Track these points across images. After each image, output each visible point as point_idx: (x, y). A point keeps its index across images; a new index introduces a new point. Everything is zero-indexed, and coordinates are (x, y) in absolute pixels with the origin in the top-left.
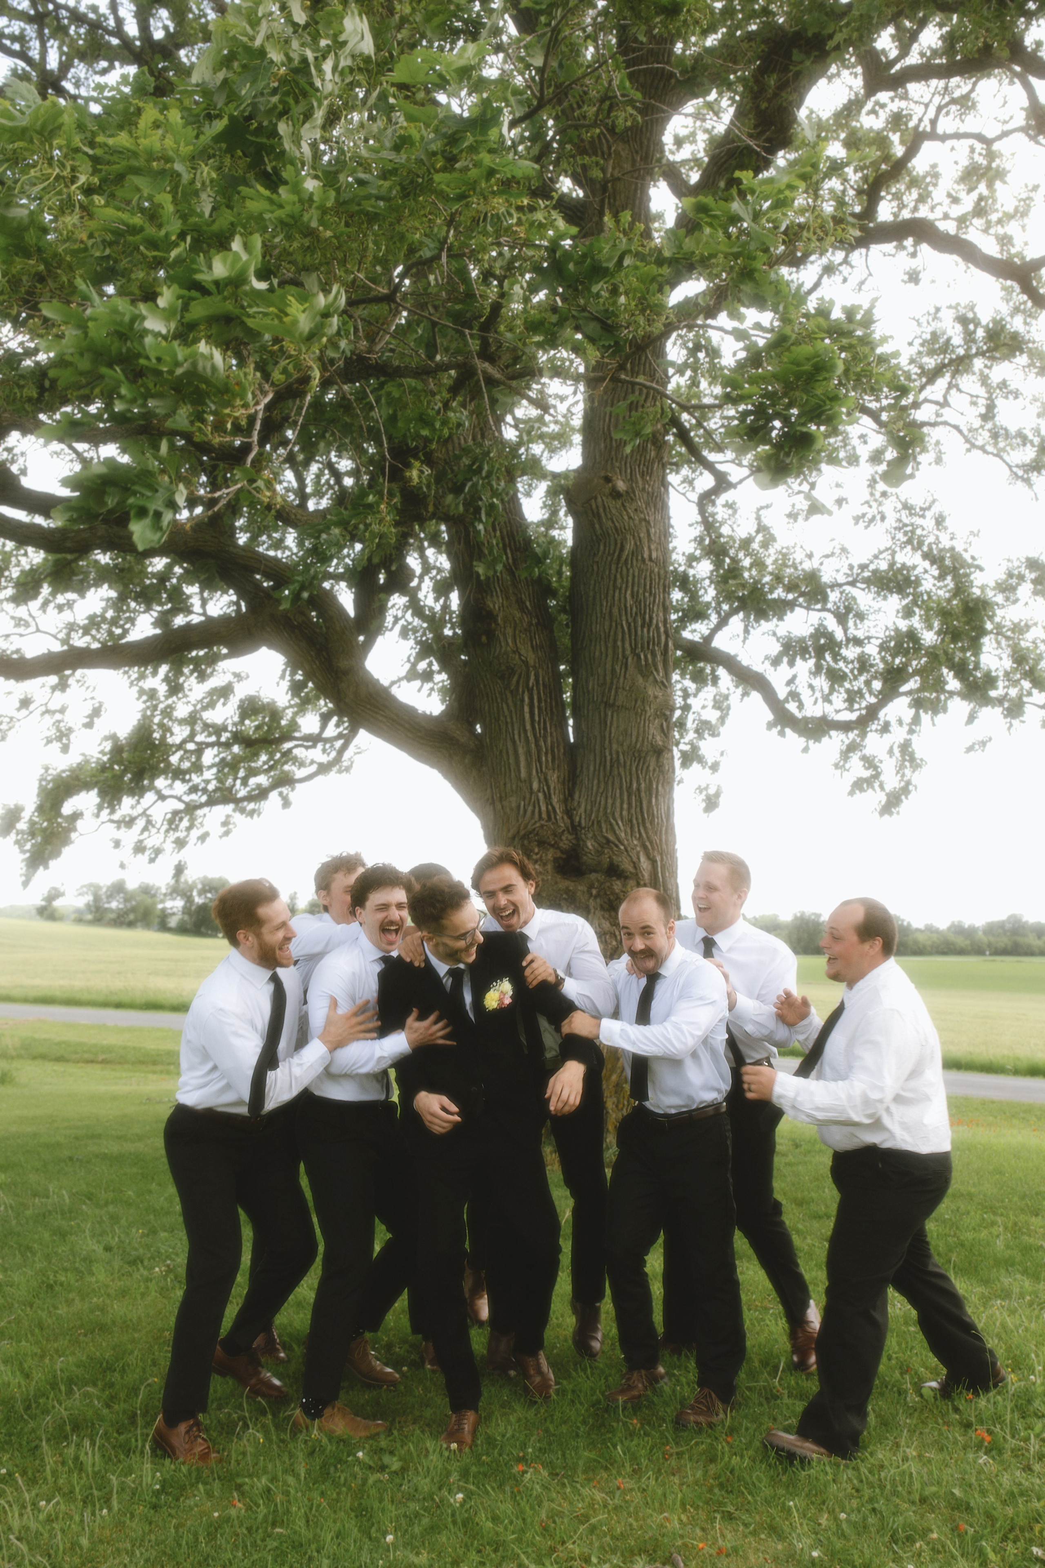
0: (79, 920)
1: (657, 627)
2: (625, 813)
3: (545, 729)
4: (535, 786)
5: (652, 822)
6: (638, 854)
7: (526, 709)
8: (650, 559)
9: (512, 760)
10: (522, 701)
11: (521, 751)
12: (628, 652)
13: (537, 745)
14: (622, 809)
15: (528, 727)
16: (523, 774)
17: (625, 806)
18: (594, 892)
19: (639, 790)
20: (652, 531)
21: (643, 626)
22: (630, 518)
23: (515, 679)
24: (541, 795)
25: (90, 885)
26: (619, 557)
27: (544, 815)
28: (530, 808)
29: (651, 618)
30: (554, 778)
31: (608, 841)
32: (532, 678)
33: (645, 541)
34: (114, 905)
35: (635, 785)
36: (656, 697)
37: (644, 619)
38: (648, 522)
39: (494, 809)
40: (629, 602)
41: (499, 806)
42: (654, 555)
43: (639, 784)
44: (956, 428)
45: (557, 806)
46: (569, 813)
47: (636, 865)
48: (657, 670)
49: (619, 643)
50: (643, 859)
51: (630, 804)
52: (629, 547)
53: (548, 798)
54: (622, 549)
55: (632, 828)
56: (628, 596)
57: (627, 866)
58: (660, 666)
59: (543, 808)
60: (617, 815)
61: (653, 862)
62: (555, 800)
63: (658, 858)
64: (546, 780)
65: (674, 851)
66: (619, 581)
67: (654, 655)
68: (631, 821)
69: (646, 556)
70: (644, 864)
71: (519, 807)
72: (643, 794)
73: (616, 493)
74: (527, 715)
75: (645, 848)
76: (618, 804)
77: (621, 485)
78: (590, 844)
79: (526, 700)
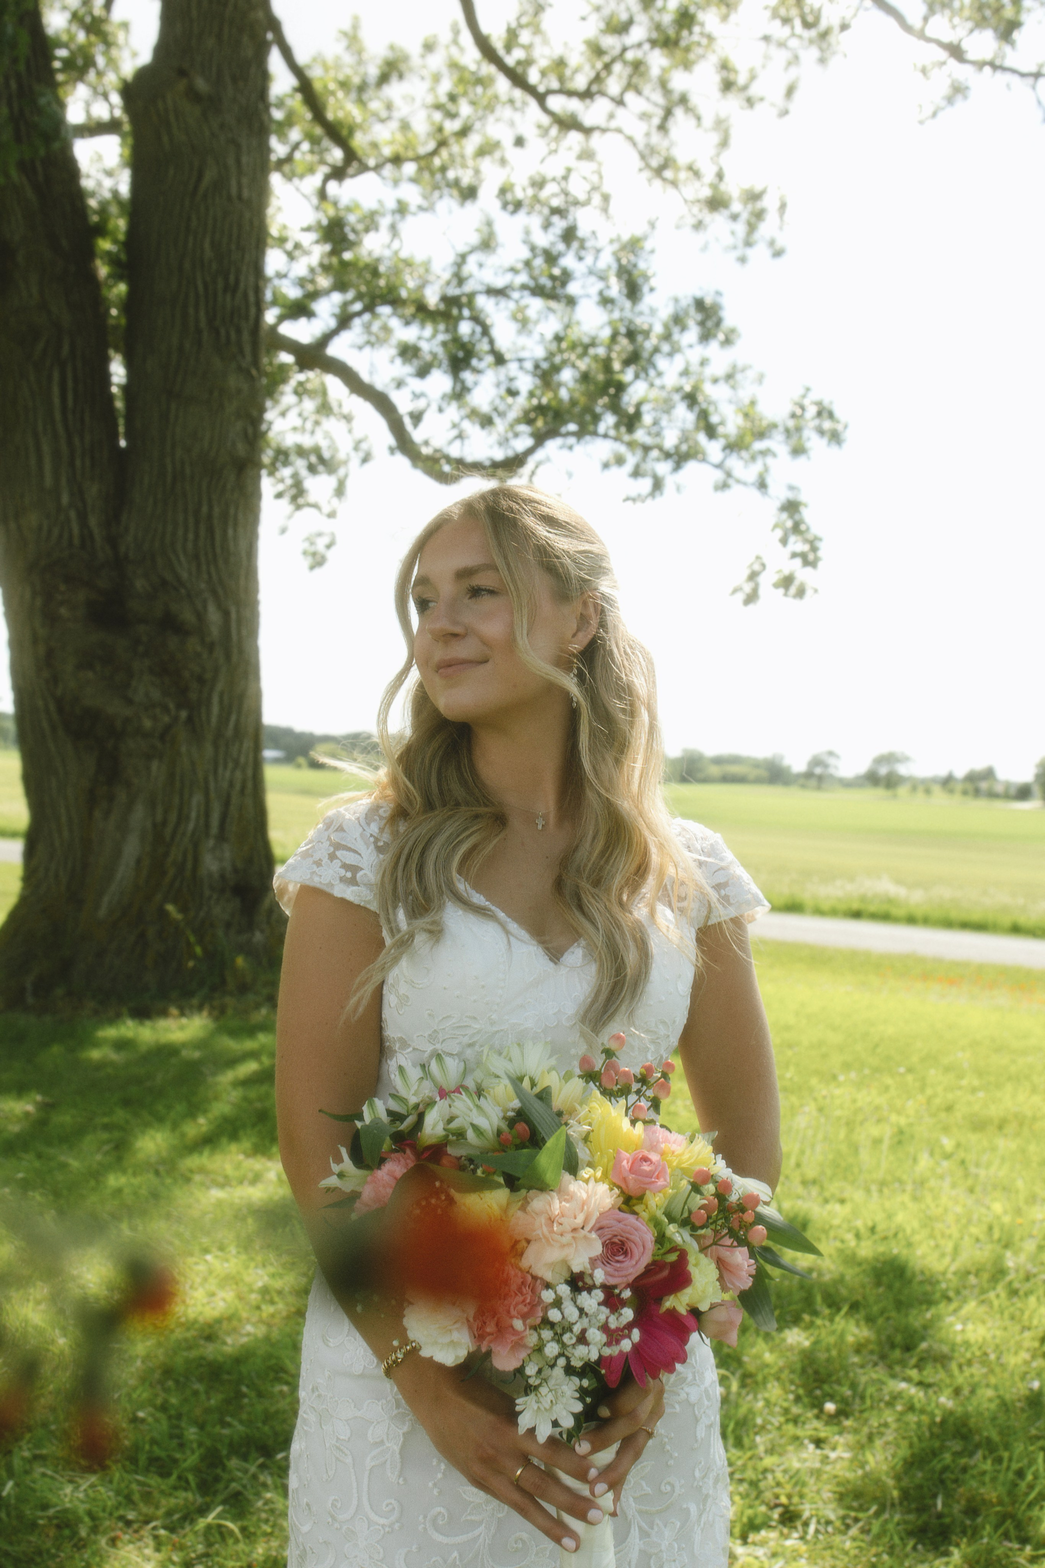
1: (245, 296)
2: (190, 545)
4: (65, 499)
5: (227, 560)
6: (205, 601)
7: (56, 390)
8: (240, 197)
9: (31, 460)
10: (49, 377)
11: (46, 448)
12: (203, 323)
13: (69, 441)
14: (185, 540)
15: (58, 416)
16: (48, 481)
17: (191, 536)
19: (210, 517)
20: (244, 159)
21: (225, 290)
22: (214, 136)
23: (41, 346)
24: (73, 514)
26: (196, 188)
27: (76, 541)
28: (57, 530)
29: (237, 281)
30: (93, 490)
31: (164, 583)
32: (67, 347)
33: (234, 171)
35: (205, 509)
36: (239, 391)
37: (228, 279)
38: (239, 147)
40: (208, 253)
41: (13, 525)
43: (211, 508)
45: (95, 530)
46: (112, 541)
47: (200, 616)
48: (241, 351)
49: (191, 311)
50: (211, 609)
51: (197, 536)
52: (210, 175)
53: (83, 517)
54: (200, 179)
55: (199, 566)
56: (207, 245)
57: (188, 616)
58: (247, 349)
59: (76, 531)
60: (178, 548)
61: (226, 614)
62: (92, 522)
63: (233, 610)
64: (81, 493)
65: (257, 602)
66: (194, 221)
67: (239, 331)
68: (196, 557)
69: (234, 191)
70: (213, 616)
71: (41, 527)
72: (215, 521)
73: (194, 95)
74: (56, 400)
75: (214, 593)
76: (180, 532)
77: (201, 84)
78: (140, 584)
79: (56, 377)
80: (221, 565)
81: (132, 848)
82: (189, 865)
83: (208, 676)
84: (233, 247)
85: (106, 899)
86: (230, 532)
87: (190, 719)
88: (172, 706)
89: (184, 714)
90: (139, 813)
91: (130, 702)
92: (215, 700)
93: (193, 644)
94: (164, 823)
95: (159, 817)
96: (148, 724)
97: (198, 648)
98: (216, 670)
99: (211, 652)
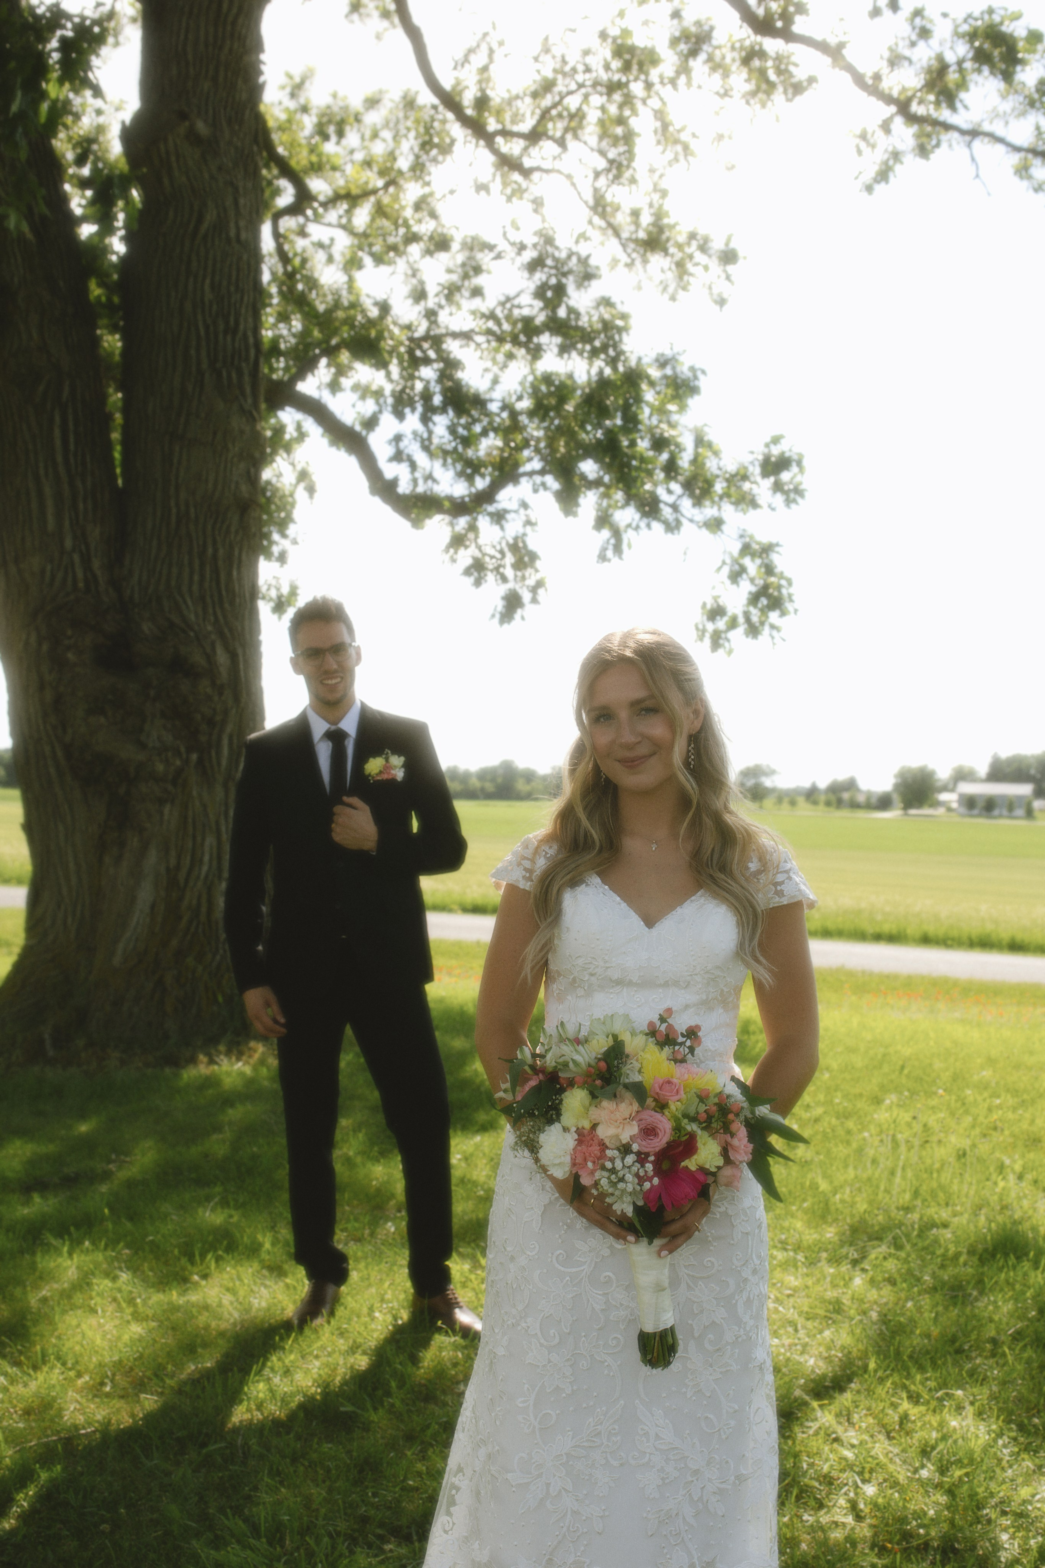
1: (245, 336)
2: (195, 588)
3: (83, 464)
4: (68, 543)
5: (232, 603)
6: (213, 644)
7: (57, 433)
9: (34, 504)
10: (51, 421)
11: (48, 491)
12: (205, 365)
13: (72, 486)
14: (191, 582)
15: (59, 459)
16: (51, 525)
17: (196, 578)
18: (152, 693)
19: (215, 556)
20: (241, 201)
21: (225, 333)
22: (213, 177)
23: (41, 388)
24: (76, 558)
26: (196, 230)
27: (81, 585)
28: (61, 574)
29: (237, 323)
30: (94, 534)
31: (172, 625)
32: (67, 390)
33: (232, 213)
35: (210, 551)
36: (242, 432)
37: (227, 323)
38: (236, 189)
40: (209, 295)
41: (13, 570)
43: (216, 551)
45: (98, 573)
46: (116, 584)
47: (210, 658)
48: (243, 394)
49: (193, 352)
50: (219, 651)
51: (202, 578)
52: (210, 217)
53: (86, 561)
54: (200, 220)
55: (205, 607)
56: (207, 287)
57: (198, 658)
58: (248, 390)
59: (80, 574)
60: (184, 590)
61: (233, 656)
62: (96, 564)
63: (240, 652)
64: (84, 535)
66: (194, 264)
67: (240, 374)
68: (202, 599)
69: (232, 233)
70: (222, 658)
71: (44, 572)
72: (220, 563)
73: (193, 137)
74: (58, 442)
75: (222, 635)
76: (186, 574)
77: (201, 127)
78: (146, 627)
79: (57, 419)
80: (227, 606)
81: (146, 894)
82: (204, 909)
83: (218, 718)
84: (232, 289)
85: (121, 946)
86: (235, 573)
87: (200, 761)
88: (183, 749)
89: (194, 757)
90: (152, 857)
91: (143, 746)
92: (225, 742)
93: (205, 686)
94: (178, 867)
95: (173, 862)
96: (160, 767)
97: (209, 690)
98: (226, 712)
99: (221, 694)
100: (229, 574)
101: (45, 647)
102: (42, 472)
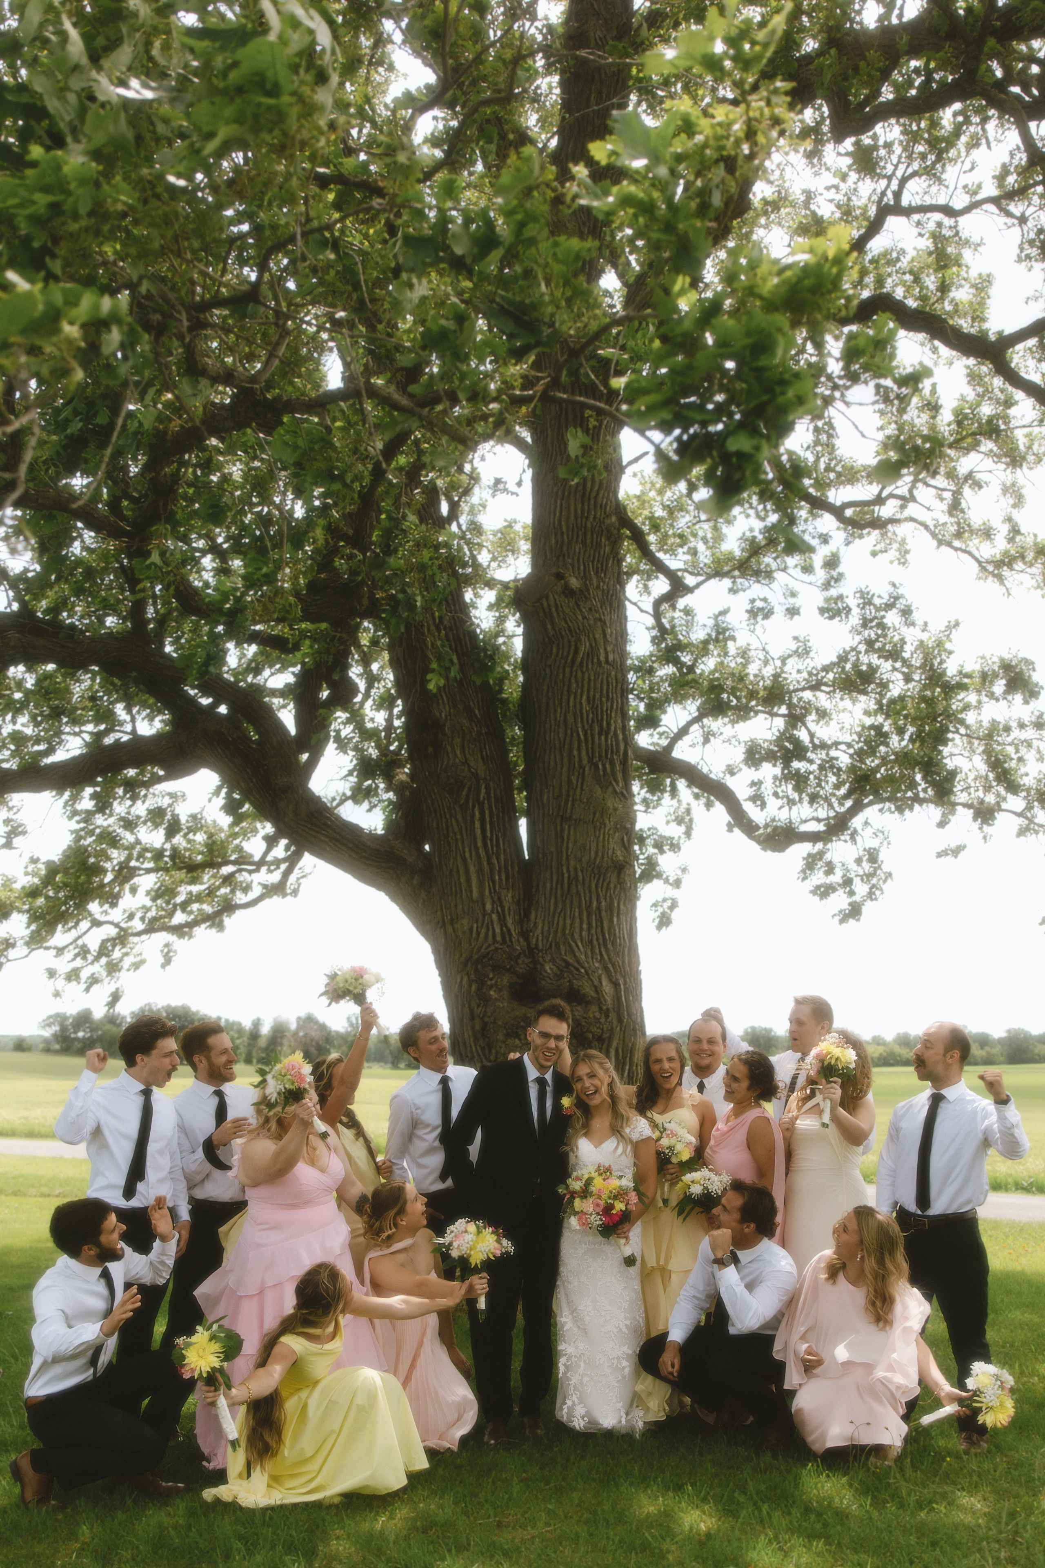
0: (47, 1050)
1: (615, 733)
2: (584, 934)
3: (498, 845)
4: (488, 907)
5: (614, 943)
6: (599, 977)
7: (477, 824)
8: (607, 662)
9: (463, 880)
10: (473, 816)
11: (472, 869)
12: (585, 762)
13: (490, 863)
14: (581, 929)
15: (480, 844)
16: (475, 895)
17: (585, 926)
19: (599, 908)
20: (609, 631)
21: (600, 734)
22: (584, 618)
23: (465, 792)
24: (494, 916)
25: (57, 1015)
26: (573, 659)
27: (499, 938)
28: (483, 931)
29: (609, 724)
30: (508, 897)
31: (568, 964)
32: (483, 791)
33: (601, 642)
34: (81, 1034)
35: (595, 904)
36: (616, 809)
37: (601, 726)
38: (603, 622)
39: (445, 932)
40: (585, 707)
41: (450, 929)
42: (611, 658)
43: (599, 903)
44: (922, 524)
45: (512, 928)
46: (525, 935)
47: (597, 989)
48: (616, 780)
49: (575, 752)
50: (605, 982)
51: (589, 924)
52: (583, 648)
53: (502, 920)
54: (576, 651)
55: (592, 948)
56: (584, 701)
57: (588, 990)
58: (620, 777)
59: (498, 930)
60: (576, 936)
61: (616, 985)
62: (510, 921)
63: (621, 982)
64: (500, 899)
65: (638, 973)
66: (574, 685)
67: (611, 763)
68: (591, 942)
69: (602, 658)
70: (607, 988)
71: (471, 930)
72: (603, 913)
73: (568, 592)
74: (478, 832)
75: (606, 969)
76: (577, 923)
77: (574, 582)
78: (548, 968)
79: (477, 814)
80: (610, 946)
83: (605, 1036)
84: (604, 699)
86: (615, 919)
93: (594, 1011)
97: (597, 1015)
98: (612, 1031)
99: (607, 1016)
100: (611, 921)
101: (474, 987)
102: (467, 855)
